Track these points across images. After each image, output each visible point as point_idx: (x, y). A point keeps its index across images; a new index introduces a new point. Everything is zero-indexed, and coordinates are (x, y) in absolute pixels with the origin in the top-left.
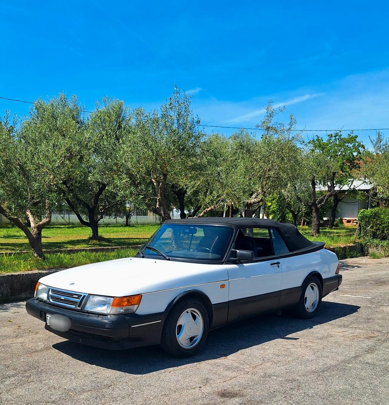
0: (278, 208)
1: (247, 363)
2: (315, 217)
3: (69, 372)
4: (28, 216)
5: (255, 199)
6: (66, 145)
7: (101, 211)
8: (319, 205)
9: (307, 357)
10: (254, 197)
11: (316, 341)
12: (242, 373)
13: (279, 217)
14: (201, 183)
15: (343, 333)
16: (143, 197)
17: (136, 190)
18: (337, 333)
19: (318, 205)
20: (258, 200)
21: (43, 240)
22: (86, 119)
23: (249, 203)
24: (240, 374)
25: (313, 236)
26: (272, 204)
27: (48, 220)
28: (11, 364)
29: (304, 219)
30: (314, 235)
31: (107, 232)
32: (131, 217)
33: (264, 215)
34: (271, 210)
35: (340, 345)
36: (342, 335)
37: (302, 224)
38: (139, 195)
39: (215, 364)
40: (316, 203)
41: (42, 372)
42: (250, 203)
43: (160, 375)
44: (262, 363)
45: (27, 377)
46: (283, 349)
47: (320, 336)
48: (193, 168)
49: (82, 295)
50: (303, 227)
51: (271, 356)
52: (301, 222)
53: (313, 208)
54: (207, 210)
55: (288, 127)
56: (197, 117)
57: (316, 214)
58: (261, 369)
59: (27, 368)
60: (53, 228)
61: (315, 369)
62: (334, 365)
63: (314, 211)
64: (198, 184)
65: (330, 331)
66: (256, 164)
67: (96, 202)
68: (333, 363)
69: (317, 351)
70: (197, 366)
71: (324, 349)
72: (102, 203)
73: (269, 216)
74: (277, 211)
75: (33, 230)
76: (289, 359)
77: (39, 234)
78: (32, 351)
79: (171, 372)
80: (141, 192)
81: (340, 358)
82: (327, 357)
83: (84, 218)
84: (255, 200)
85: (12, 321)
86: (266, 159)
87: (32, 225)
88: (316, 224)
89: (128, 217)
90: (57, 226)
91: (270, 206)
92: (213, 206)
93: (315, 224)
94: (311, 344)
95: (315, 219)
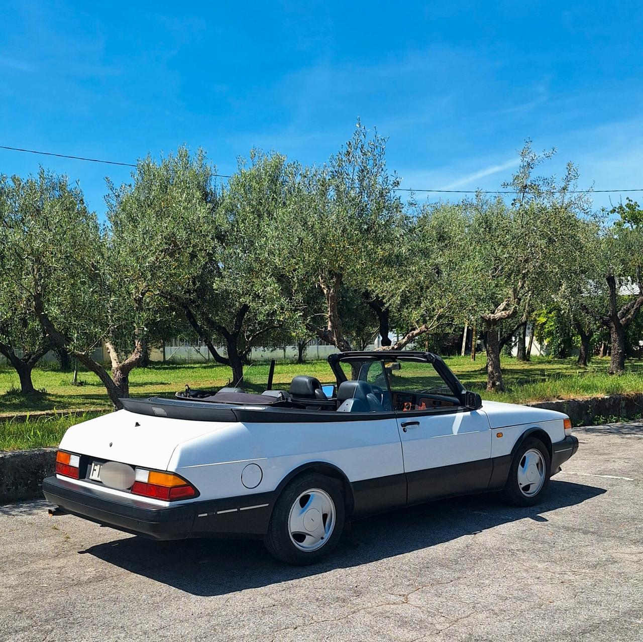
0: (558, 327)
1: (442, 613)
2: (615, 341)
3: (120, 625)
4: (108, 351)
5: (503, 312)
6: (165, 230)
7: (248, 339)
8: (624, 319)
9: (559, 603)
10: (502, 308)
11: (584, 571)
12: (428, 633)
13: (559, 342)
14: (406, 287)
15: (638, 555)
17: (291, 302)
18: (627, 556)
19: (621, 319)
20: (507, 312)
21: (132, 390)
23: (492, 318)
24: (423, 636)
25: (612, 373)
26: (547, 320)
27: (138, 357)
28: (28, 608)
29: (605, 344)
30: (614, 372)
31: (263, 373)
33: (534, 337)
34: (546, 330)
35: (627, 579)
36: (635, 559)
37: (601, 353)
38: (296, 310)
39: (382, 613)
40: (618, 315)
41: (73, 623)
42: (494, 320)
43: (275, 633)
44: (470, 614)
45: (46, 632)
46: (517, 585)
47: (592, 560)
48: (388, 261)
50: (604, 358)
51: (491, 599)
52: (600, 350)
53: (612, 325)
54: (413, 334)
55: (563, 185)
56: (394, 174)
57: (618, 335)
58: (464, 625)
59: (52, 614)
61: (569, 628)
62: (608, 620)
63: (614, 330)
64: (403, 289)
65: (615, 551)
66: (502, 251)
67: (238, 326)
68: (606, 615)
69: (581, 590)
70: (349, 617)
71: (596, 587)
73: (543, 341)
74: (557, 331)
75: (115, 373)
76: (523, 607)
77: (124, 380)
78: (72, 582)
79: (299, 629)
80: (300, 306)
81: (623, 606)
82: (598, 603)
83: (222, 351)
84: (502, 314)
85: (59, 527)
86: (520, 240)
87: (115, 365)
88: (618, 352)
89: (302, 347)
90: (188, 366)
91: (545, 324)
92: (424, 326)
93: (616, 352)
94: (572, 578)
95: (616, 345)
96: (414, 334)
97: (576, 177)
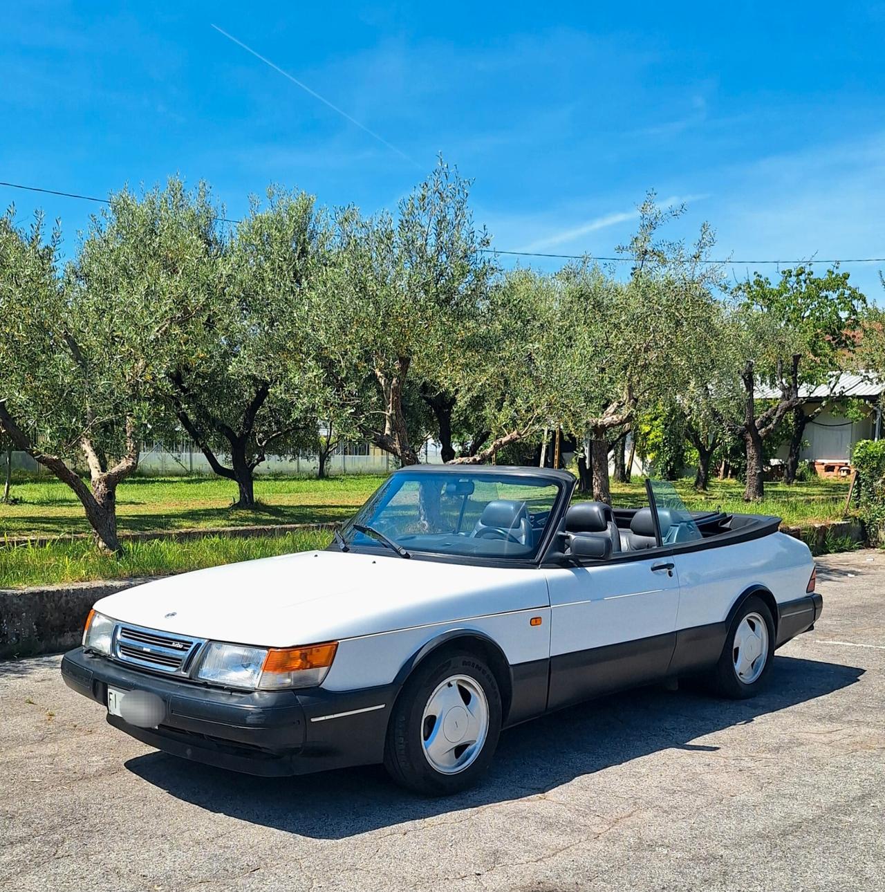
0: (666, 439)
1: (596, 811)
2: (752, 458)
3: (159, 833)
4: (86, 455)
5: (614, 417)
6: (174, 291)
7: (261, 444)
8: (763, 430)
9: (743, 797)
10: (612, 411)
11: (764, 755)
12: (583, 838)
13: (668, 458)
14: (487, 379)
15: (828, 735)
16: (353, 411)
17: (338, 395)
18: (814, 736)
19: (760, 429)
20: (620, 417)
21: (120, 511)
22: (228, 235)
23: (599, 424)
24: (577, 842)
25: (748, 501)
26: (651, 429)
27: (131, 464)
28: (20, 811)
29: (726, 463)
30: (751, 499)
31: (274, 491)
32: (332, 459)
33: (635, 453)
34: (650, 443)
35: (822, 766)
36: (826, 740)
37: (721, 473)
38: (343, 406)
39: (516, 813)
40: (756, 425)
41: (92, 831)
42: (603, 426)
43: (379, 841)
44: (632, 813)
45: (56, 844)
46: (683, 775)
47: (773, 742)
48: (472, 344)
49: (192, 643)
50: (725, 480)
51: (654, 793)
52: (719, 470)
53: (749, 437)
54: (501, 442)
57: (756, 451)
58: (629, 827)
59: (57, 820)
60: (153, 482)
61: (764, 829)
62: (811, 818)
63: (751, 444)
64: (483, 382)
65: (797, 730)
66: (616, 336)
67: (248, 424)
68: (809, 813)
69: (767, 780)
70: (473, 818)
71: (785, 776)
72: (263, 425)
73: (646, 456)
74: (664, 443)
75: (97, 486)
76: (698, 803)
77: (110, 496)
78: (74, 776)
79: (410, 834)
80: (350, 400)
81: (826, 800)
82: (792, 797)
83: (223, 459)
84: (613, 418)
85: (34, 701)
86: (639, 323)
87: (96, 474)
88: (756, 473)
89: (324, 458)
90: (163, 479)
91: (648, 433)
92: (515, 432)
93: (753, 473)
94: (751, 764)
95: (753, 463)
96: (503, 442)
97: (712, 242)
